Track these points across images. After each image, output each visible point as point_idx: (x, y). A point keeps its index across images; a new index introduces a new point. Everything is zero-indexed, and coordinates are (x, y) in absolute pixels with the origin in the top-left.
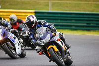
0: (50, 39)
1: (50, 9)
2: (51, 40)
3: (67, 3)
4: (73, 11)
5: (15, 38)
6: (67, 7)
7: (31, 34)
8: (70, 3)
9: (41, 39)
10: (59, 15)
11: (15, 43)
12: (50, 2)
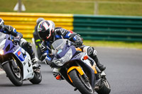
0: (71, 56)
1: (95, 12)
2: (74, 59)
3: (120, 4)
4: (129, 15)
5: (24, 55)
6: (120, 9)
7: (46, 49)
8: (124, 5)
9: (58, 57)
10: (109, 21)
11: (23, 62)
12: (95, 2)
